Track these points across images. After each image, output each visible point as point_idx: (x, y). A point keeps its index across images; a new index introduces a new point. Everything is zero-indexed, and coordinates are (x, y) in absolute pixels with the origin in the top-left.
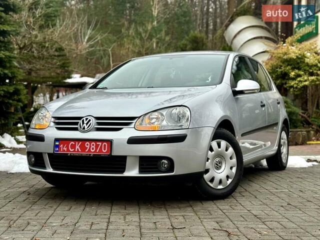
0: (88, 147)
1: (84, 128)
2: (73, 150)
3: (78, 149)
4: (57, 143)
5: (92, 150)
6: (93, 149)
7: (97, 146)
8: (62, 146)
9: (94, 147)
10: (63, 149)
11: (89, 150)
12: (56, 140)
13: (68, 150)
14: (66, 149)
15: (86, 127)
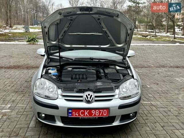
1: (89, 101)
2: (83, 115)
3: (87, 114)
4: (70, 111)
5: (96, 114)
7: (100, 112)
8: (74, 113)
14: (77, 115)
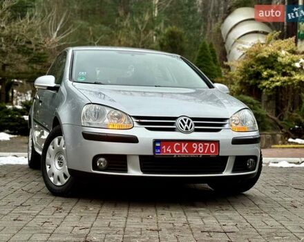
0: (196, 148)
1: (187, 129)
2: (179, 151)
3: (184, 150)
4: (158, 145)
5: (199, 151)
6: (201, 150)
7: (205, 147)
8: (164, 147)
9: (202, 148)
10: (167, 151)
11: (197, 151)
12: (156, 141)
13: (173, 151)
14: (170, 151)
15: (189, 128)
